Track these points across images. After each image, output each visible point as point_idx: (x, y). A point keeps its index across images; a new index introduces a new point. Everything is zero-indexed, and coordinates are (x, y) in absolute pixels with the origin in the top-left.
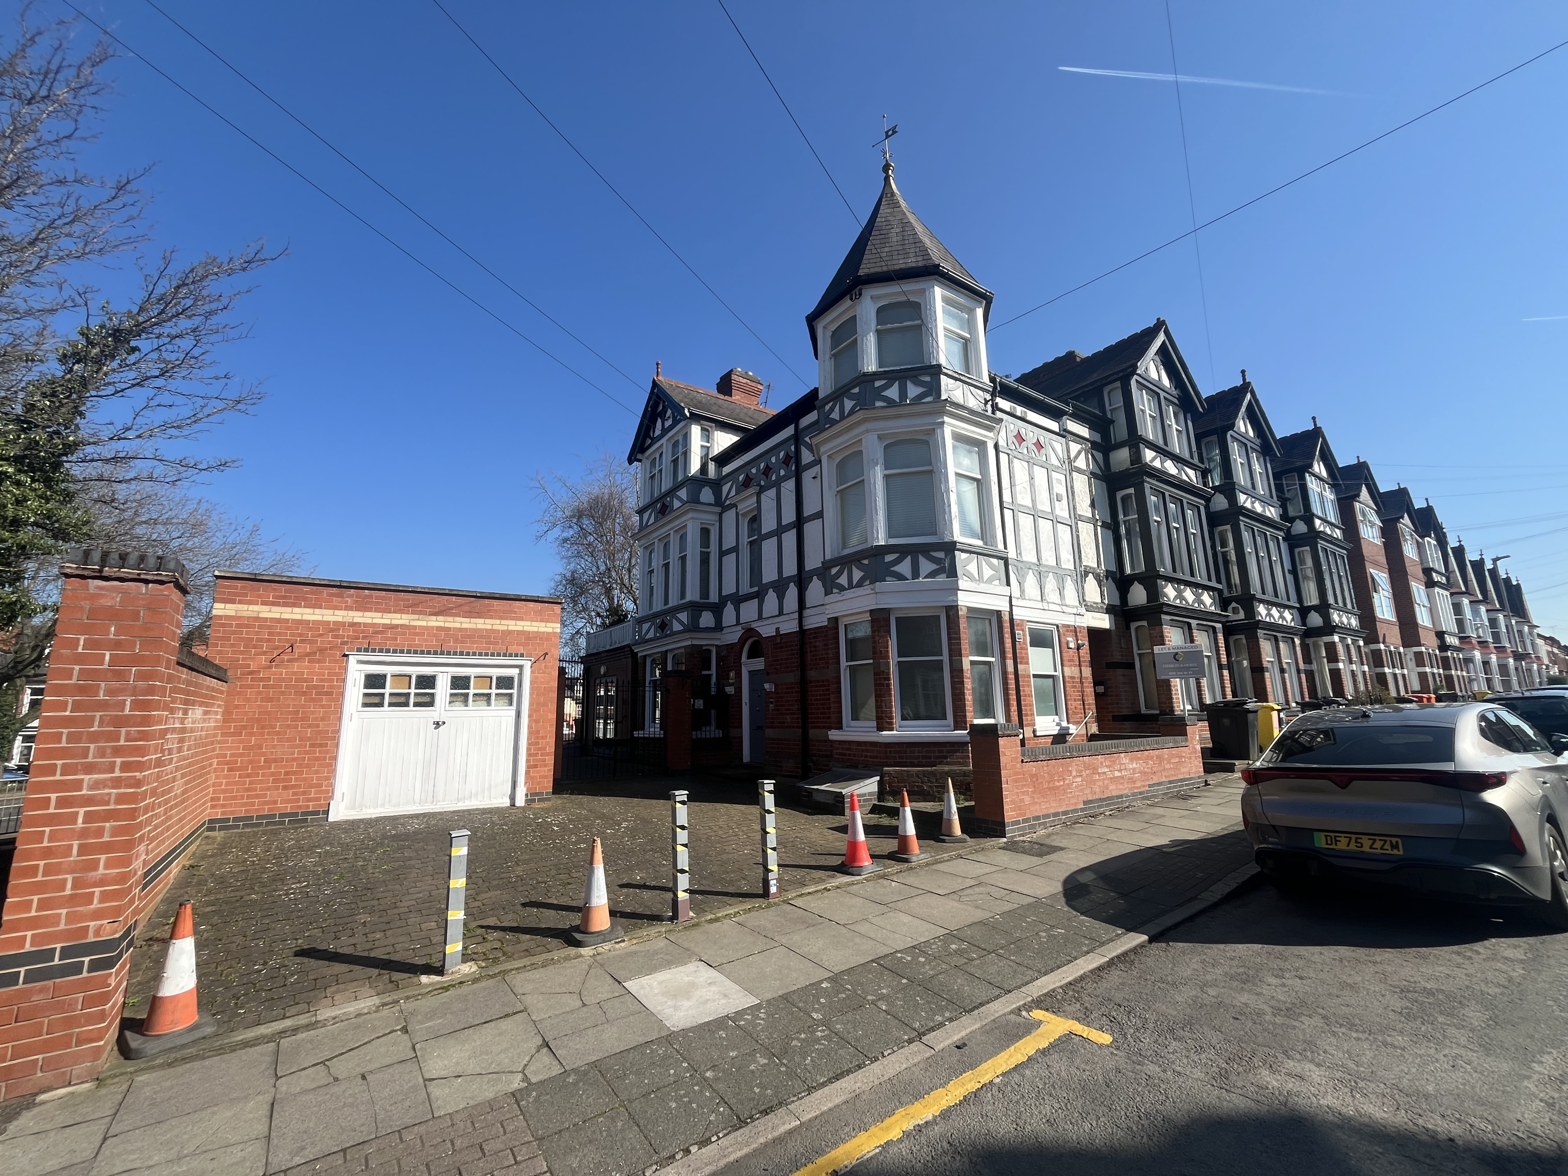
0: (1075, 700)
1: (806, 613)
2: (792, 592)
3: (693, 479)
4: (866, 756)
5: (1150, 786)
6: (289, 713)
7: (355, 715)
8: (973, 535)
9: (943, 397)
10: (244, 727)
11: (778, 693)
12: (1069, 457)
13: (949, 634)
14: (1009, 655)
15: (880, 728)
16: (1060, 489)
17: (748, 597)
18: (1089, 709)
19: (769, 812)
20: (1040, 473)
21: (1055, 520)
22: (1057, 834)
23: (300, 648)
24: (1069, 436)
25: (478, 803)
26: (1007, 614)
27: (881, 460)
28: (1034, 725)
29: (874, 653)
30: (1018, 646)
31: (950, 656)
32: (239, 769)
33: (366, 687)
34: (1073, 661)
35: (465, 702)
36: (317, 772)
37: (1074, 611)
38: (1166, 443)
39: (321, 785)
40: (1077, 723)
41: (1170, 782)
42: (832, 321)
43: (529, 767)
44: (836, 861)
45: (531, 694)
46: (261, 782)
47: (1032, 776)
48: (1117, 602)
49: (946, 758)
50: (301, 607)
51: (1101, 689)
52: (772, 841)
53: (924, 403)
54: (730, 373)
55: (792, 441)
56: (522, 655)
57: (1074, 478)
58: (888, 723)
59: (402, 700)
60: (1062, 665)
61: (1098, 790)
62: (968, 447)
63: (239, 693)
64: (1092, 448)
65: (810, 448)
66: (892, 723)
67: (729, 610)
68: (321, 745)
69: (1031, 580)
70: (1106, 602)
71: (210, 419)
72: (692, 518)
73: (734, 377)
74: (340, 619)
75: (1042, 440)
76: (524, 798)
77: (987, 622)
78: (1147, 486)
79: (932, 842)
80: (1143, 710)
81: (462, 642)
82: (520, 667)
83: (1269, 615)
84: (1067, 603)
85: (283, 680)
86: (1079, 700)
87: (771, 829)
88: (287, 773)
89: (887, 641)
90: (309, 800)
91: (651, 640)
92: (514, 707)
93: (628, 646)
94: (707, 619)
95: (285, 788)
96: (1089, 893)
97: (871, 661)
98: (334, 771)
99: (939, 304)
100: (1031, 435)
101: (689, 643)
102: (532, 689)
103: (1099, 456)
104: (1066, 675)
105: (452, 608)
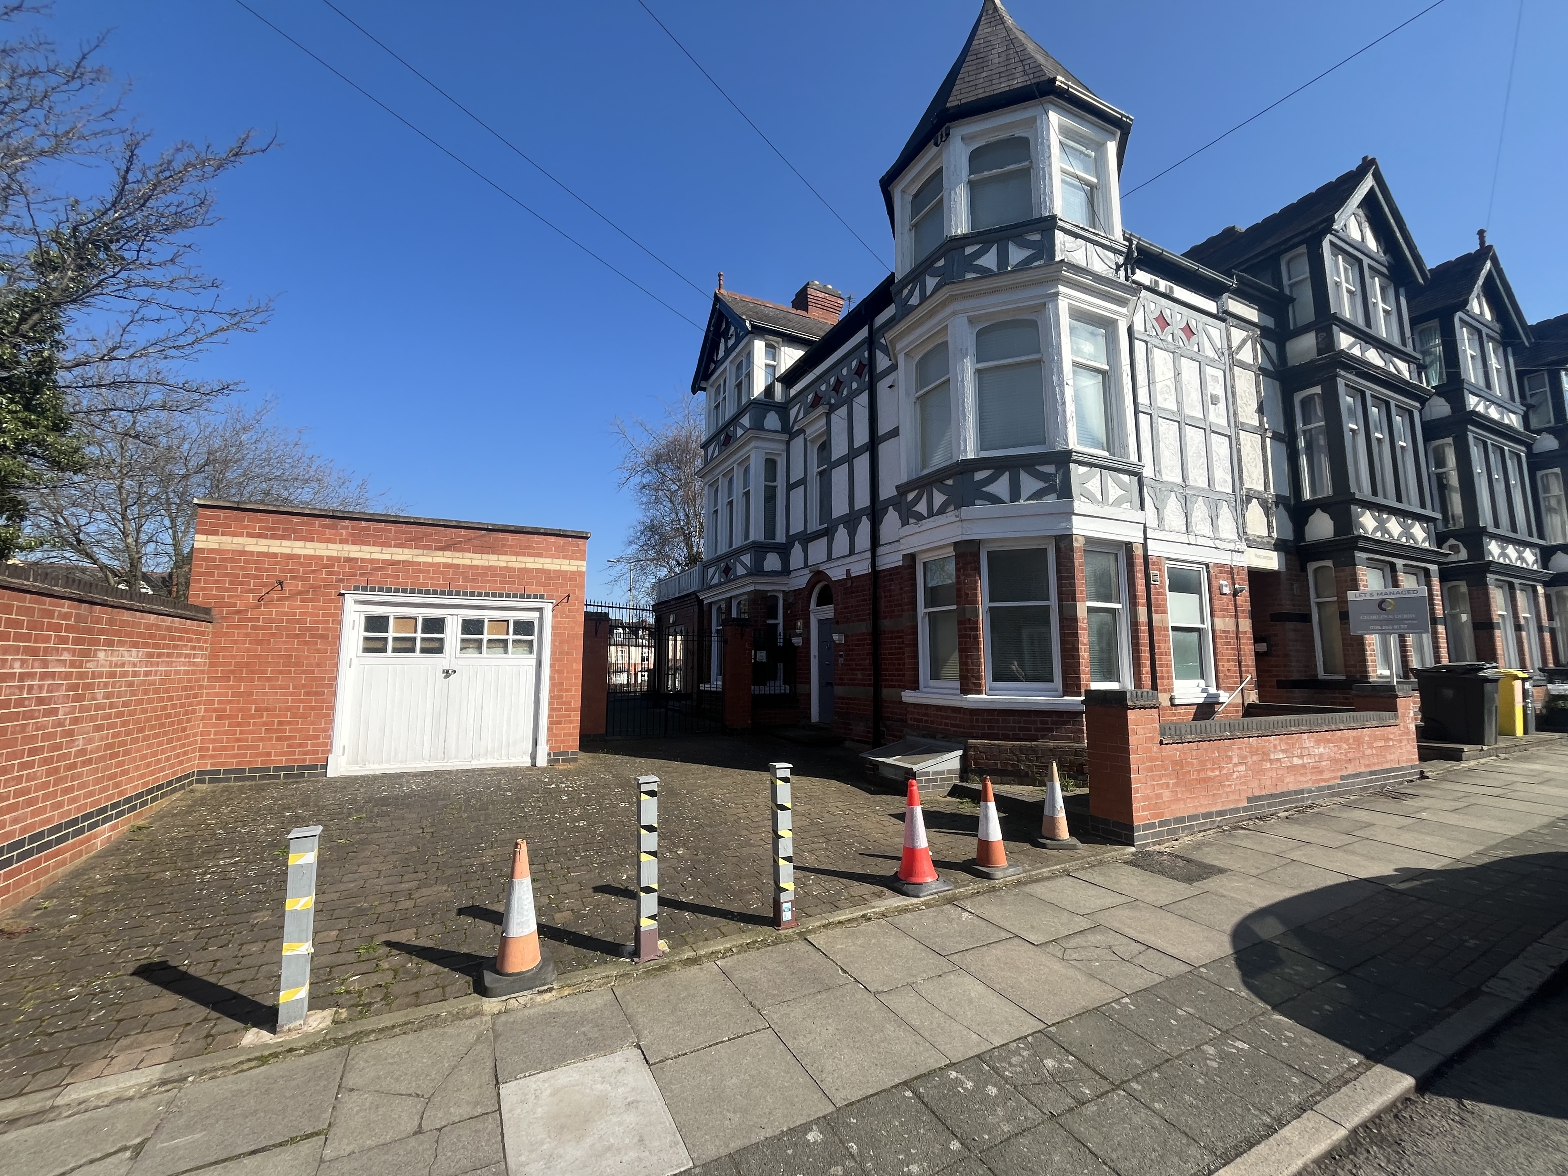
0: (1228, 660)
1: (881, 551)
2: (865, 526)
3: (756, 403)
4: (946, 724)
5: (1342, 778)
6: (280, 657)
7: (355, 661)
8: (1098, 445)
9: (1057, 259)
10: (232, 672)
11: (848, 646)
12: (1230, 347)
13: (1059, 571)
14: (1142, 600)
15: (965, 691)
16: (1216, 388)
17: (817, 536)
18: (1247, 672)
19: (783, 808)
20: (1189, 369)
21: (1208, 429)
22: (1210, 844)
23: (291, 586)
24: (1231, 320)
25: (495, 761)
26: (1140, 547)
27: (972, 350)
28: (1171, 690)
29: (959, 596)
30: (1153, 590)
31: (1060, 600)
32: (229, 717)
33: (367, 629)
34: (1227, 610)
35: (479, 649)
36: (313, 723)
37: (1231, 546)
38: (1368, 323)
39: (317, 737)
40: (1231, 689)
41: (1372, 773)
42: (913, 181)
43: (552, 723)
44: (889, 869)
45: (553, 641)
46: (252, 732)
47: (1175, 763)
48: (1289, 535)
49: (1052, 730)
50: (290, 540)
51: (1263, 647)
52: (786, 848)
53: (1031, 268)
54: (805, 289)
55: (866, 346)
56: (542, 597)
57: (1236, 374)
58: (975, 684)
59: (408, 645)
60: (1212, 616)
61: (1268, 783)
62: (1091, 328)
63: (225, 634)
64: (1262, 336)
65: (886, 351)
66: (980, 685)
67: (797, 552)
68: (316, 694)
69: (1173, 508)
70: (1275, 535)
71: (214, 338)
72: (756, 447)
73: (810, 291)
74: (335, 554)
75: (1193, 324)
76: (546, 758)
77: (1112, 558)
78: (1341, 383)
79: (1027, 846)
80: (1321, 674)
81: (473, 581)
82: (541, 610)
83: (1504, 554)
84: (1222, 537)
85: (272, 620)
86: (1233, 660)
87: (785, 831)
88: (280, 723)
89: (976, 582)
90: (306, 753)
91: (715, 586)
92: (534, 655)
93: (694, 593)
94: (772, 562)
95: (279, 739)
96: (1279, 962)
97: (955, 607)
98: (332, 721)
99: (1054, 139)
100: (1178, 316)
101: (751, 588)
102: (554, 635)
103: (1271, 346)
104: (1217, 627)
105: (460, 543)
